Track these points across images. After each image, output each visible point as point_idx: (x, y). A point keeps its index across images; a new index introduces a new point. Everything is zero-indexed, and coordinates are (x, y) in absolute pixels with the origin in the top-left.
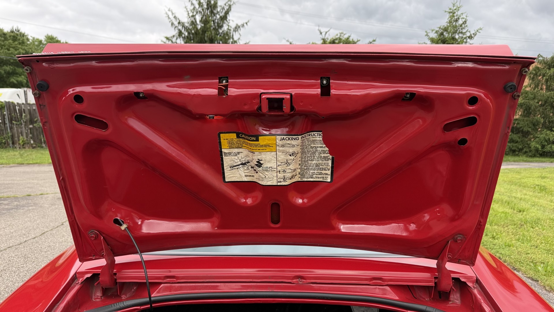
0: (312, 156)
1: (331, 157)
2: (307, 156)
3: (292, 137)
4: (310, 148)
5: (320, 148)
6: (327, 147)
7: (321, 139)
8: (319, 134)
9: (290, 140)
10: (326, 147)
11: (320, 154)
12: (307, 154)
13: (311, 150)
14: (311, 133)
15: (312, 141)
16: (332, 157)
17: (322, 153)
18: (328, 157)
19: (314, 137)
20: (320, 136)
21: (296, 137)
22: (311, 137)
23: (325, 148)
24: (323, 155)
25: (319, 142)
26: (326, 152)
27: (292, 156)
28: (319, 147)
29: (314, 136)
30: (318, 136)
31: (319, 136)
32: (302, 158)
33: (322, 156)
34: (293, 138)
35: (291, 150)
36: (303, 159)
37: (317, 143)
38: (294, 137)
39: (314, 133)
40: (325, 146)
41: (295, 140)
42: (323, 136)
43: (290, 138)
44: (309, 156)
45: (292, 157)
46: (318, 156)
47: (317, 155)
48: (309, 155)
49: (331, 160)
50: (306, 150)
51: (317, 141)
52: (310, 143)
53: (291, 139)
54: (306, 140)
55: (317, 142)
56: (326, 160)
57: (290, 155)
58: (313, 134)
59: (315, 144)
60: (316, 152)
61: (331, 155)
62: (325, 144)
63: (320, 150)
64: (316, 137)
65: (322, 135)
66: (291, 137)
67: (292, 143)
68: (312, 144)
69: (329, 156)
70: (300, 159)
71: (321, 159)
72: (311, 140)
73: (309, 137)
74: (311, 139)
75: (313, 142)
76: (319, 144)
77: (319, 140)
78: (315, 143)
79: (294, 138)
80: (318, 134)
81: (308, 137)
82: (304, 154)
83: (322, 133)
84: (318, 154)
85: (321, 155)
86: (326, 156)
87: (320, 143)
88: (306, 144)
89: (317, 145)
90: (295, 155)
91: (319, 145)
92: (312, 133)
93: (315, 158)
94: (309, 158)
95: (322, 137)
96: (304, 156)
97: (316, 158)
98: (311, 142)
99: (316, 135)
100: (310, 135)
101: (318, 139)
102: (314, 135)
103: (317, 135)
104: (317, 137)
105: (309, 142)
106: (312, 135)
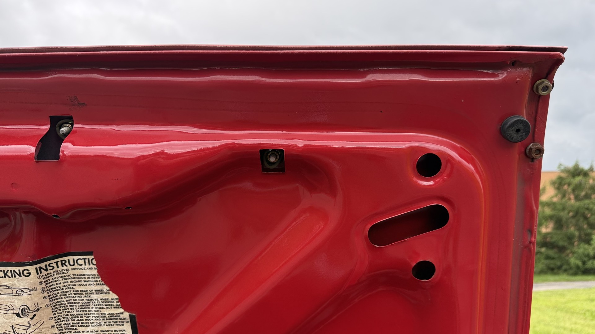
0: (83, 313)
1: (126, 315)
2: (69, 314)
3: (12, 269)
4: (73, 295)
5: (97, 294)
6: (114, 292)
7: (95, 272)
8: (87, 261)
9: (9, 277)
10: (111, 292)
11: (101, 310)
12: (70, 310)
13: (78, 299)
14: (66, 258)
15: (74, 278)
16: (130, 316)
17: (105, 307)
18: (122, 316)
19: (76, 269)
20: (92, 266)
21: (22, 269)
22: (69, 267)
23: (109, 294)
24: (107, 312)
25: (91, 279)
26: (115, 304)
27: (22, 316)
28: (94, 291)
29: (76, 266)
30: (85, 265)
31: (87, 266)
32: (58, 320)
33: (105, 314)
34: (14, 271)
35: (16, 301)
36: (63, 323)
37: (88, 283)
38: (17, 269)
39: (76, 258)
40: (108, 289)
41: (20, 276)
42: (97, 265)
43: (8, 271)
44: (74, 315)
45: (24, 320)
46: (96, 313)
47: (93, 312)
48: (75, 313)
49: (129, 324)
50: (64, 300)
51: (86, 277)
52: (69, 283)
53: (9, 274)
54: (56, 276)
55: (86, 280)
56: (119, 323)
57: (18, 315)
58: (74, 259)
59: (83, 285)
60: (91, 304)
61: (126, 309)
62: (106, 283)
63: (99, 299)
64: (81, 267)
65: (94, 262)
66: (9, 269)
67: (15, 284)
68: (75, 285)
69: (122, 313)
70: (53, 322)
71: (106, 321)
72: (72, 276)
73: (65, 267)
74: (69, 272)
75: (78, 280)
76: (94, 285)
77: (89, 275)
78: (83, 283)
79: (18, 272)
80: (85, 259)
81: (61, 268)
82: (61, 309)
83: (93, 257)
84: (94, 309)
85: (103, 311)
86: (115, 312)
87: (95, 283)
88: (61, 285)
89: (89, 288)
90: (31, 315)
91: (94, 288)
92: (71, 258)
93: (91, 318)
94: (76, 319)
95: (95, 267)
96: (62, 314)
97: (94, 318)
98: (73, 280)
99: (80, 262)
100: (67, 264)
101: (88, 272)
102: (76, 262)
103: (83, 263)
104: (83, 266)
105: (69, 281)
106: (72, 263)
